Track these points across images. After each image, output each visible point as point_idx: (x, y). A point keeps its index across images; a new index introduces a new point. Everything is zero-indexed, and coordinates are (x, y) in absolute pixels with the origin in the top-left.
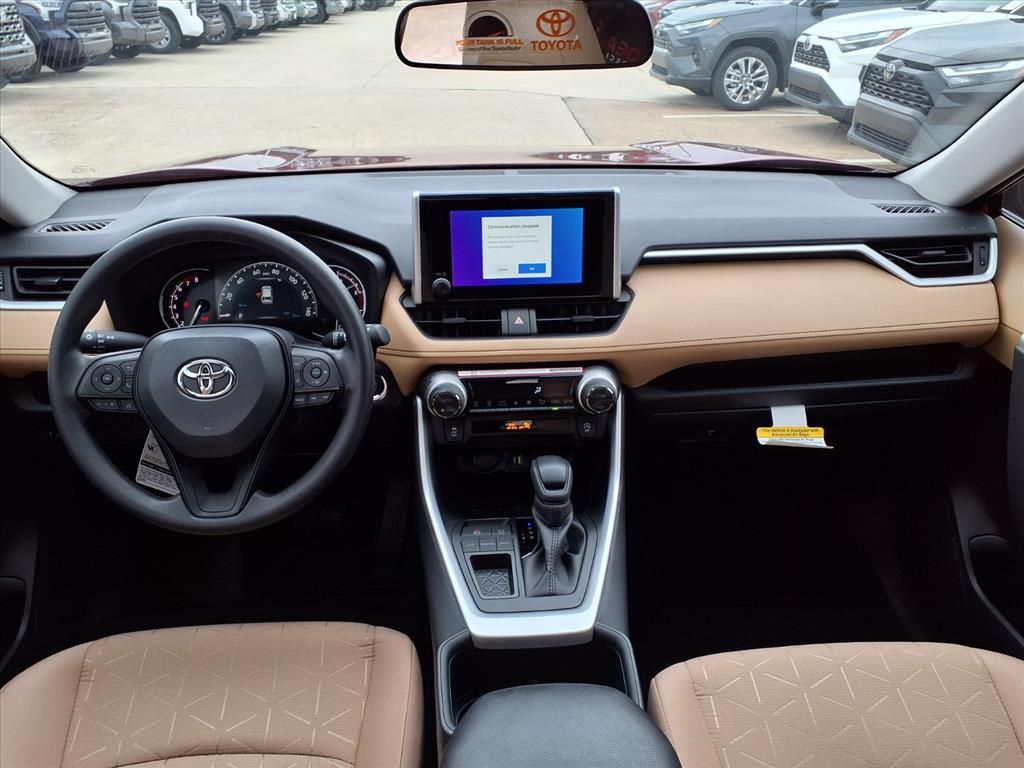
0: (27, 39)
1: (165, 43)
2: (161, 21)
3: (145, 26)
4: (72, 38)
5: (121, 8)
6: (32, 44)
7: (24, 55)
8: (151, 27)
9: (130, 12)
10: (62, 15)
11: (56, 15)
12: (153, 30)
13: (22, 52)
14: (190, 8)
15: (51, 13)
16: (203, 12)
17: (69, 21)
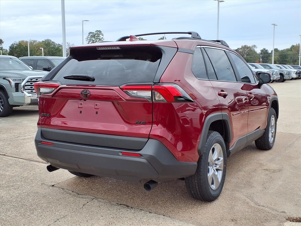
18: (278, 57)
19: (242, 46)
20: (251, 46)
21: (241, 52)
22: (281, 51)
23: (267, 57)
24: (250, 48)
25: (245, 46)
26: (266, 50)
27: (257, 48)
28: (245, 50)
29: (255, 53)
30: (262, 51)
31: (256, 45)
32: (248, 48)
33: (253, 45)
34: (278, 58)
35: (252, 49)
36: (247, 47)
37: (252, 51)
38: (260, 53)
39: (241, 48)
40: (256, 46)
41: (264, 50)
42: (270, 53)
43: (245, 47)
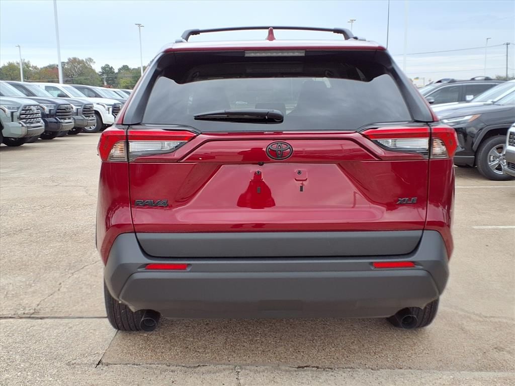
0: (42, 121)
1: (93, 128)
2: (94, 116)
3: (88, 118)
4: (58, 122)
5: (77, 109)
6: (44, 124)
7: (41, 128)
8: (90, 118)
9: (81, 111)
10: (55, 111)
11: (52, 111)
12: (91, 120)
13: (40, 126)
14: (109, 110)
15: (50, 110)
16: (115, 112)
17: (58, 114)
18: (132, 80)
19: (69, 59)
20: (85, 60)
21: (68, 69)
22: (134, 69)
23: (113, 80)
24: (84, 63)
25: (75, 59)
26: (110, 67)
27: (95, 64)
28: (75, 66)
29: (93, 71)
30: (103, 68)
31: (92, 58)
32: (80, 62)
33: (87, 57)
34: (131, 82)
35: (87, 65)
36: (77, 60)
37: (86, 68)
38: (100, 72)
39: (68, 63)
40: (92, 60)
41: (107, 68)
42: (117, 73)
43: (74, 61)
